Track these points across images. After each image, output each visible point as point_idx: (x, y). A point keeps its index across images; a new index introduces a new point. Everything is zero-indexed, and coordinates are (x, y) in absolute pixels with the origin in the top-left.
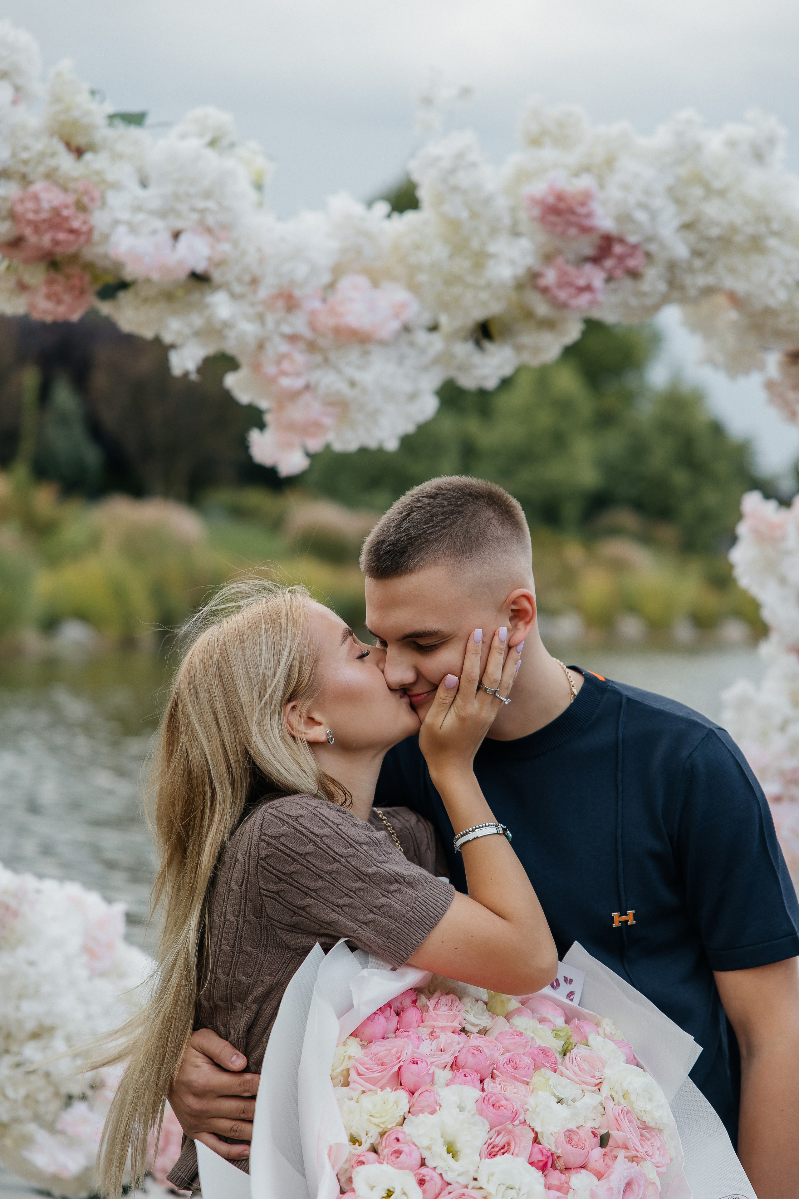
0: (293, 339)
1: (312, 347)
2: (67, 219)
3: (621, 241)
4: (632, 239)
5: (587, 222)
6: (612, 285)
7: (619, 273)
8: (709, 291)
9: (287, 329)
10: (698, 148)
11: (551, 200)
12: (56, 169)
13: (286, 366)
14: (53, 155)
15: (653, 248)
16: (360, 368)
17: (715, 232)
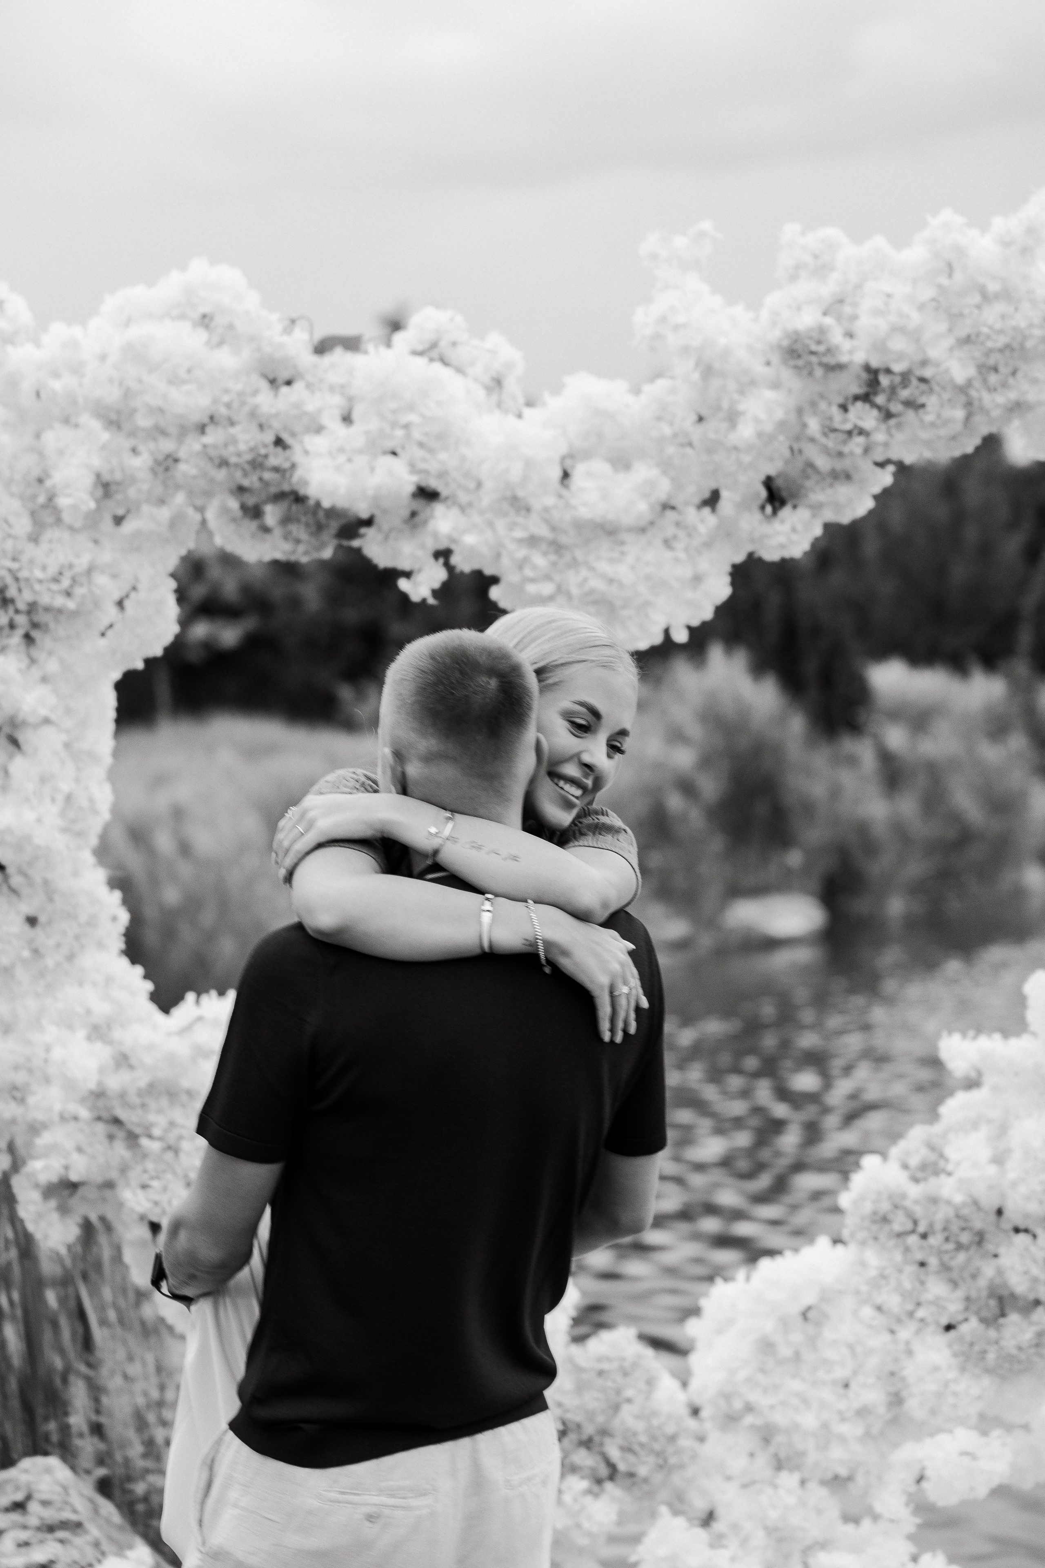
0: (533, 541)
1: (557, 547)
2: (266, 456)
3: (888, 371)
4: (897, 368)
5: (830, 360)
6: (892, 422)
7: (896, 407)
8: (1017, 408)
9: (519, 534)
10: (960, 251)
11: (785, 343)
12: (256, 407)
13: (528, 572)
14: (255, 393)
15: (927, 373)
16: (612, 561)
17: (1002, 341)
